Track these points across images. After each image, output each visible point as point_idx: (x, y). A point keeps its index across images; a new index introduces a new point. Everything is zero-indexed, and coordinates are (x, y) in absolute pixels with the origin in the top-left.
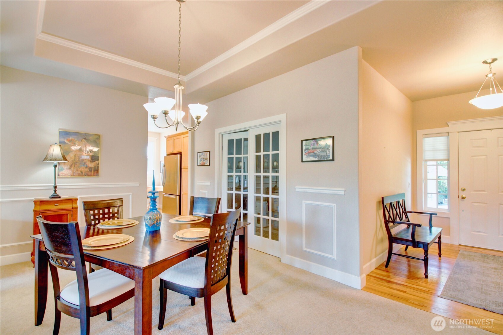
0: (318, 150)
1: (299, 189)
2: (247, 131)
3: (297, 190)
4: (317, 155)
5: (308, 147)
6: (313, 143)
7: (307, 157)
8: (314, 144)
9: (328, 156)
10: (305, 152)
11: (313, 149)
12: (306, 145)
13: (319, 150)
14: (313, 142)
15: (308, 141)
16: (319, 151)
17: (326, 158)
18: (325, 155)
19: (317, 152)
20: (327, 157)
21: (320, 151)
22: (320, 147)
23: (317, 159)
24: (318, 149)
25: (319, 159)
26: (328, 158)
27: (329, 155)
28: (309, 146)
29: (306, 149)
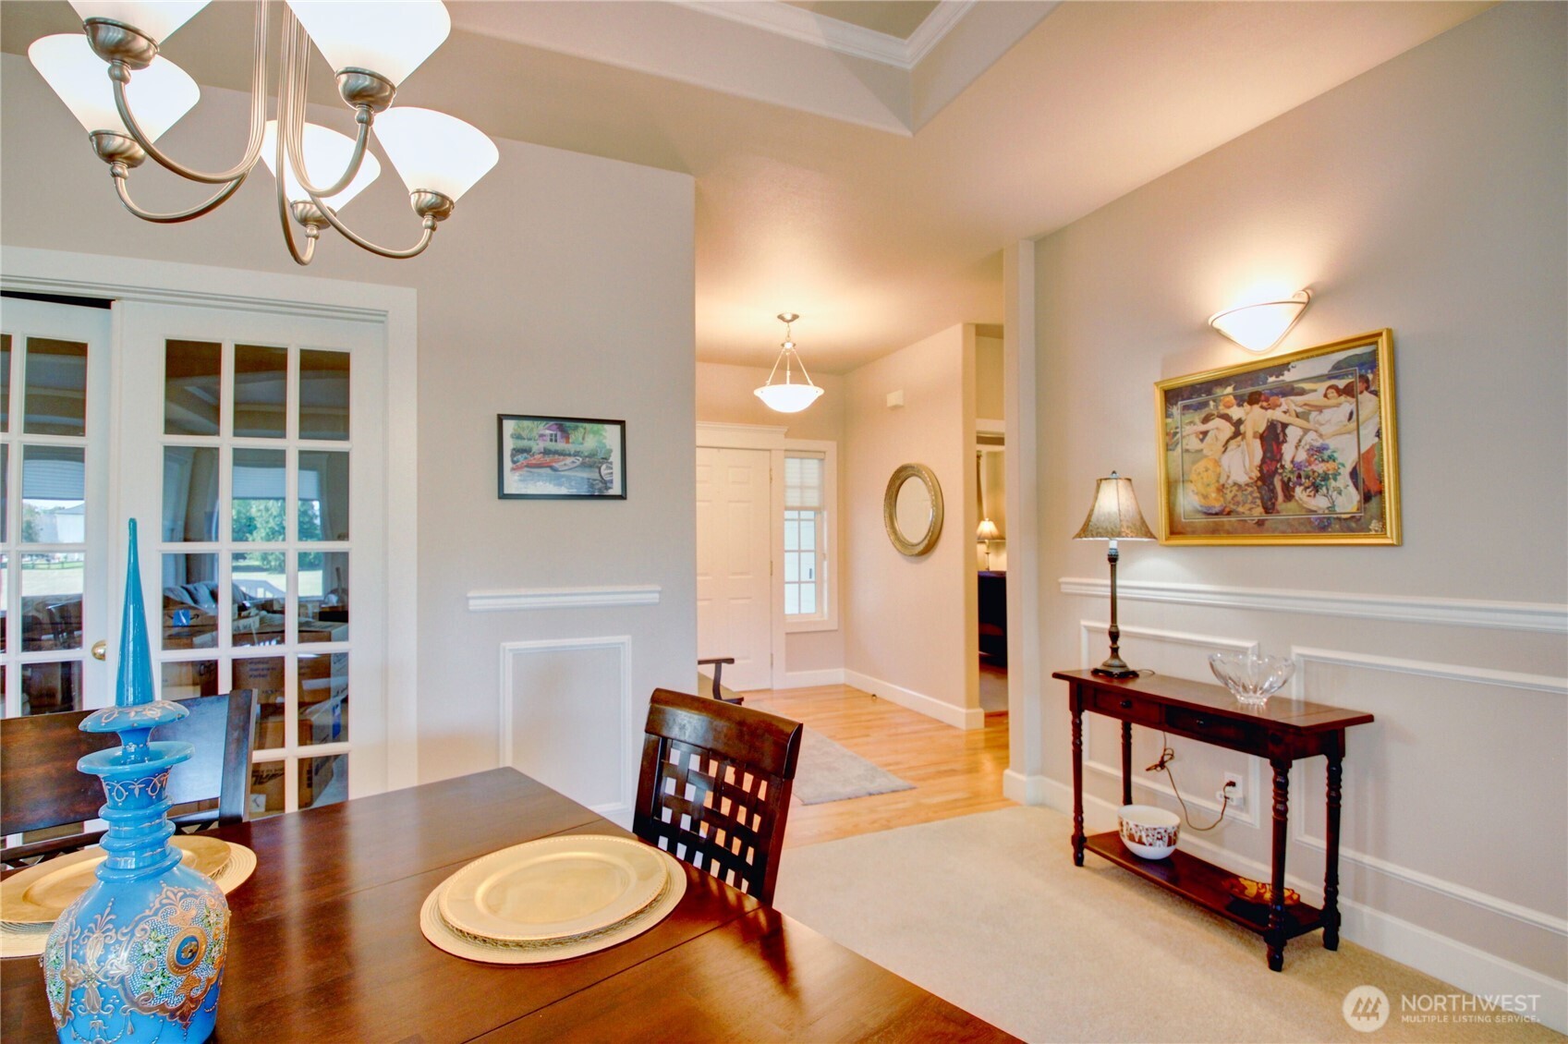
0: (569, 460)
1: (482, 600)
2: (104, 304)
3: (473, 604)
4: (563, 476)
5: (525, 443)
6: (548, 432)
7: (521, 480)
8: (551, 435)
9: (604, 482)
10: (514, 462)
11: (546, 452)
12: (518, 437)
13: (572, 459)
14: (549, 429)
15: (526, 423)
16: (573, 462)
17: (600, 490)
18: (595, 480)
19: (566, 468)
20: (601, 485)
21: (578, 463)
22: (578, 450)
23: (564, 491)
24: (570, 455)
25: (574, 492)
26: (607, 488)
27: (611, 482)
28: (530, 439)
29: (517, 451)
